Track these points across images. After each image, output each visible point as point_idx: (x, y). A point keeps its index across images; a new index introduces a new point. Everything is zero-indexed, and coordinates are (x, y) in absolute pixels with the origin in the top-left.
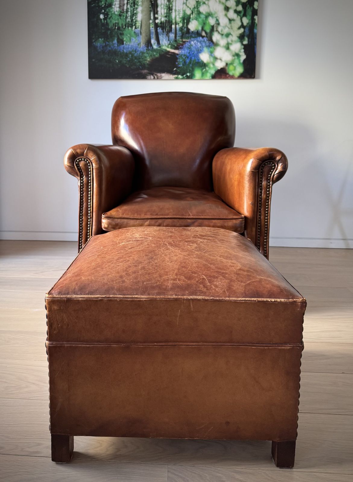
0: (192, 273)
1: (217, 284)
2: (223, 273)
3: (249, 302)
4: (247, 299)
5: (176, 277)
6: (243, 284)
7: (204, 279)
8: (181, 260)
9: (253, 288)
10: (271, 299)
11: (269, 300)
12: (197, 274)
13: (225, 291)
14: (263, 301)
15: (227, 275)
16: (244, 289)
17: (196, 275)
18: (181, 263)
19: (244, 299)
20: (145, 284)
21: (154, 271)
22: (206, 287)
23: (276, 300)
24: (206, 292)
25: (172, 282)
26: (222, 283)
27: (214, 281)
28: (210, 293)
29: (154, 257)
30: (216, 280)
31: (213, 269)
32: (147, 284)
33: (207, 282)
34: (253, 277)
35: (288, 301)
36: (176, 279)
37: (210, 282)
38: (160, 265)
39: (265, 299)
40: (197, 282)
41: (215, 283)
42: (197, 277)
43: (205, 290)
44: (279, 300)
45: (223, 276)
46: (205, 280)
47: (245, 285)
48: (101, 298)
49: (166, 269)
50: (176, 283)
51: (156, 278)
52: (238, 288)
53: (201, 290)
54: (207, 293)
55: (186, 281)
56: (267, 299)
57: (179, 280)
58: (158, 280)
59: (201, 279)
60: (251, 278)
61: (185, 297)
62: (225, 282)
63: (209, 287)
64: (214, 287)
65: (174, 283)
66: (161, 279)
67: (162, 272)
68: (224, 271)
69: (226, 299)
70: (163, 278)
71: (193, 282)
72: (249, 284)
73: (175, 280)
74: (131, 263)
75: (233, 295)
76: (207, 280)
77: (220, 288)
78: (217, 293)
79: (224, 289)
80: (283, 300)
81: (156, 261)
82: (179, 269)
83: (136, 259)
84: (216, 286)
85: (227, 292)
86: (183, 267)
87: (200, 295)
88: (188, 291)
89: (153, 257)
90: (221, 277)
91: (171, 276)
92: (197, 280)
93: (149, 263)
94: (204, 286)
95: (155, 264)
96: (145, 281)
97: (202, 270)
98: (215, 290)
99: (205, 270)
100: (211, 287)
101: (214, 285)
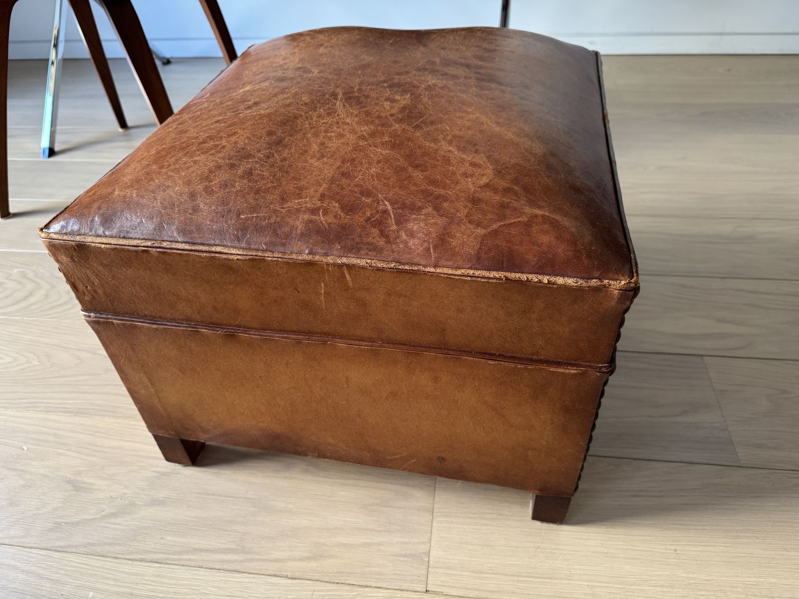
0: (362, 193)
1: (415, 228)
2: (438, 197)
3: (483, 280)
4: (477, 273)
5: (319, 204)
6: (480, 231)
7: (385, 212)
8: (346, 153)
9: (504, 244)
10: (540, 277)
11: (534, 278)
12: (373, 197)
13: (429, 249)
14: (519, 282)
15: (445, 205)
16: (477, 247)
17: (369, 200)
18: (343, 162)
19: (471, 272)
20: (242, 219)
21: (270, 185)
22: (387, 237)
23: (553, 279)
24: (382, 249)
25: (306, 217)
26: (426, 225)
27: (407, 221)
28: (393, 252)
29: (287, 140)
30: (414, 216)
31: (415, 184)
32: (247, 219)
33: (392, 221)
34: (515, 209)
35: (584, 284)
36: (318, 209)
37: (398, 223)
38: (290, 166)
39: (524, 277)
40: (369, 219)
41: (412, 224)
42: (370, 206)
43: (382, 242)
44: (560, 281)
45: (437, 208)
46: (389, 214)
47: (485, 235)
48: (144, 247)
49: (300, 180)
50: (316, 221)
51: (272, 203)
52: (464, 242)
53: (372, 244)
54: (384, 251)
55: (340, 215)
56: (530, 276)
57: (326, 212)
58: (275, 211)
59: (378, 212)
60: (508, 212)
61: (330, 259)
62: (436, 224)
63: (393, 236)
64: (404, 237)
65: (311, 221)
66: (283, 208)
67: (291, 187)
68: (442, 192)
69: (426, 270)
70: (289, 204)
71: (359, 219)
72: (496, 232)
73: (314, 211)
74: (223, 158)
75: (447, 260)
76: (393, 216)
77: (419, 239)
78: (410, 253)
79: (429, 243)
80: (570, 281)
81: (285, 154)
82: (332, 181)
83: (241, 144)
84: (412, 235)
85: (434, 252)
86: (343, 174)
87: (367, 254)
88: (339, 243)
89: (284, 139)
90: (430, 209)
91: (307, 199)
92: (368, 214)
93: (268, 157)
94: (381, 231)
95: (279, 163)
96: (243, 212)
97: (388, 186)
98: (406, 243)
99: (394, 187)
100: (398, 237)
101: (406, 231)
